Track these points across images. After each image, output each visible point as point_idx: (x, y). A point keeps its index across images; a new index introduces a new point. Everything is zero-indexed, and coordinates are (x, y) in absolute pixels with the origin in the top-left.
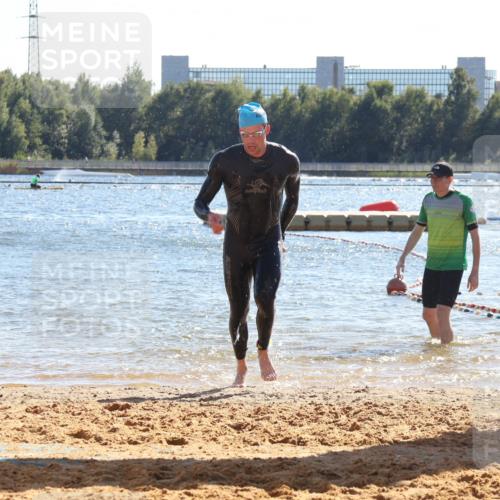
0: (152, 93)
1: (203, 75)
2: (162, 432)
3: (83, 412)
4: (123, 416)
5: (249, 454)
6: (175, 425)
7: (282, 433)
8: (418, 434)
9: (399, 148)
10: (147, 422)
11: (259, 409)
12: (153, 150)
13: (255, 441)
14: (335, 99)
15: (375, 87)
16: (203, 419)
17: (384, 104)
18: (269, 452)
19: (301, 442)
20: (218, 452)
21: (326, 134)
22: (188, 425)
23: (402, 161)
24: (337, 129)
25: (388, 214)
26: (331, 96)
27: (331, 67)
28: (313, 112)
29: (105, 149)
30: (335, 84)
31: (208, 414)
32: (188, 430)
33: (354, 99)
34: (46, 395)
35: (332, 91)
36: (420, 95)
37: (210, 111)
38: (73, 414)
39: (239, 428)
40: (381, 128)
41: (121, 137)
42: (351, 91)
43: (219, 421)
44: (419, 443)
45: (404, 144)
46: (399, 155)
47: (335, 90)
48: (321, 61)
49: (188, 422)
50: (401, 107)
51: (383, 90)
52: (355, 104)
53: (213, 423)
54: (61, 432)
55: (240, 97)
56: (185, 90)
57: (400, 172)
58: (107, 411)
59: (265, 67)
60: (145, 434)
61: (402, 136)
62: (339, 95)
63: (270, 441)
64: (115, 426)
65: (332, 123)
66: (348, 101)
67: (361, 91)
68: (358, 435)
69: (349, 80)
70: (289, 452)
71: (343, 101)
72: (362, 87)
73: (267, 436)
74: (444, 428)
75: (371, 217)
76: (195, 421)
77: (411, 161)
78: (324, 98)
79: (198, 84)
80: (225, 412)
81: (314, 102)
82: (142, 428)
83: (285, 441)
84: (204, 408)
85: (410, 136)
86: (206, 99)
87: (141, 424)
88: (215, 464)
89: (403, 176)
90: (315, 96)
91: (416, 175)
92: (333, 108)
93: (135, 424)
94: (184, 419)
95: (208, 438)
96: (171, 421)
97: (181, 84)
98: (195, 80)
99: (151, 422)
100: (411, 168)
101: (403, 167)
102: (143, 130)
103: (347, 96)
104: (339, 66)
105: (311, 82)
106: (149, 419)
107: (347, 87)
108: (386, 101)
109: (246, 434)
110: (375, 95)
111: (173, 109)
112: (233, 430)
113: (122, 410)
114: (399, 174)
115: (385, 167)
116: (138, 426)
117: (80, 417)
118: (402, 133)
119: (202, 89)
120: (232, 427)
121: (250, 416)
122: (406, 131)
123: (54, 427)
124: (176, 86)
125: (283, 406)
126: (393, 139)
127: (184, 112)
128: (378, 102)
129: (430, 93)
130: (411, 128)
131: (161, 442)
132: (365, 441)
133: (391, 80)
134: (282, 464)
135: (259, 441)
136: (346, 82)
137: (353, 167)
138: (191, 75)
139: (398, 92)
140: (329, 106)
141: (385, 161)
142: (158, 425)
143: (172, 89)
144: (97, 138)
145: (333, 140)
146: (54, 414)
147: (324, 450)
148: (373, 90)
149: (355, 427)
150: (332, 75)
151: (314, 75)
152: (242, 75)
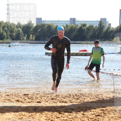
0: (34, 26)
1: (45, 22)
2: (36, 100)
3: (18, 96)
4: (27, 97)
5: (55, 105)
6: (39, 99)
7: (62, 100)
8: (92, 100)
9: (88, 38)
10: (32, 98)
11: (57, 95)
12: (34, 38)
13: (56, 102)
14: (74, 27)
15: (82, 24)
16: (45, 97)
17: (84, 28)
18: (59, 104)
19: (66, 102)
20: (48, 104)
21: (72, 35)
22: (41, 99)
23: (88, 41)
24: (74, 34)
25: (85, 52)
26: (73, 26)
27: (73, 20)
28: (69, 30)
29: (23, 38)
30: (74, 24)
31: (46, 96)
32: (41, 100)
33: (78, 27)
34: (10, 92)
35: (73, 25)
36: (92, 26)
37: (46, 30)
38: (16, 96)
39: (52, 99)
40: (84, 33)
41: (27, 36)
42: (77, 25)
43: (48, 98)
44: (92, 102)
45: (89, 37)
46: (88, 39)
47: (74, 25)
48: (71, 19)
49: (41, 98)
50: (88, 29)
51: (84, 25)
52: (78, 28)
53: (47, 98)
54: (13, 100)
55: (53, 27)
56: (41, 25)
57: (88, 43)
58: (24, 96)
59: (59, 20)
60: (32, 101)
61: (88, 35)
62: (75, 26)
63: (59, 102)
64: (25, 99)
65: (73, 32)
66: (77, 28)
67: (80, 26)
68: (79, 101)
69: (77, 23)
70: (63, 104)
71: (75, 28)
72: (80, 25)
73: (59, 101)
74: (97, 99)
75: (82, 53)
76: (43, 98)
77: (90, 41)
78: (71, 27)
79: (44, 24)
80: (50, 96)
81: (69, 28)
82: (31, 99)
83: (63, 102)
84: (45, 95)
85: (90, 35)
86: (46, 27)
87: (31, 98)
88: (47, 107)
89: (89, 44)
90: (69, 26)
91: (91, 44)
92: (73, 29)
93: (30, 98)
94: (40, 97)
95: (46, 101)
96: (38, 98)
97: (40, 24)
98: (43, 23)
99: (33, 98)
100: (90, 42)
101: (89, 42)
102: (32, 34)
103: (76, 26)
104: (75, 20)
105: (69, 23)
106: (33, 97)
107: (76, 25)
108: (85, 28)
109: (54, 100)
110: (83, 26)
111: (38, 29)
112: (51, 100)
113: (27, 95)
114: (88, 44)
115: (85, 42)
116: (30, 99)
117: (18, 97)
118: (88, 34)
119: (45, 25)
120: (51, 99)
121: (55, 96)
122: (89, 34)
123: (12, 99)
124: (39, 24)
125: (62, 94)
126: (86, 36)
127: (41, 30)
128: (83, 28)
129: (95, 26)
130: (90, 33)
131: (35, 102)
132: (80, 102)
133: (86, 23)
134: (62, 107)
135: (57, 102)
136: (76, 23)
137: (78, 42)
138: (42, 22)
139: (88, 26)
140: (72, 29)
141: (85, 41)
142: (35, 98)
143: (38, 25)
144: (22, 36)
145: (73, 36)
146: (12, 96)
147: (71, 104)
148: (82, 25)
149: (78, 99)
150: (73, 22)
151: (69, 22)
152: (54, 22)
